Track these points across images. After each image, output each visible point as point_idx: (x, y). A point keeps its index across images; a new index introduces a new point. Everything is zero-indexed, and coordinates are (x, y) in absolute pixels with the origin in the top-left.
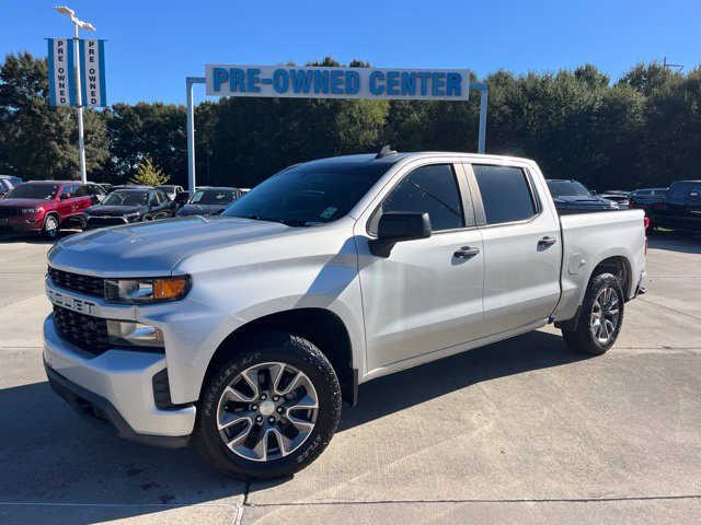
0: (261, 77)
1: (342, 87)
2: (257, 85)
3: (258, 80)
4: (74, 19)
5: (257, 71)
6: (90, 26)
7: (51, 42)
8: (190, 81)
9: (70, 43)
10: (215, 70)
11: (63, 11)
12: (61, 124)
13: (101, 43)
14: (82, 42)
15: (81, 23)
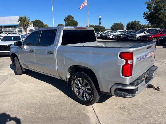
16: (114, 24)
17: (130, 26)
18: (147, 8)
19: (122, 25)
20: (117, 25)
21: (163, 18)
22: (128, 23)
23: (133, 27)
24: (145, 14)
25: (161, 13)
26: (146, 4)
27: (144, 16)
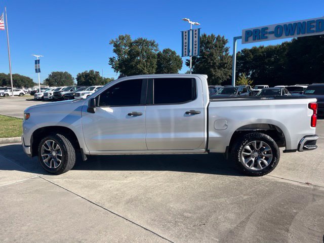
0: (268, 31)
1: (314, 29)
2: (266, 35)
3: (267, 33)
4: (190, 22)
5: (266, 28)
6: (197, 23)
7: (183, 32)
8: (235, 39)
9: (189, 31)
10: (246, 31)
11: (185, 20)
12: (215, 61)
13: (199, 29)
14: (193, 30)
15: (193, 23)
16: (53, 73)
17: (83, 80)
18: (115, 51)
19: (70, 76)
20: (59, 76)
21: (144, 69)
22: (79, 74)
23: (90, 81)
24: (112, 60)
25: (139, 62)
26: (113, 45)
27: (110, 64)
